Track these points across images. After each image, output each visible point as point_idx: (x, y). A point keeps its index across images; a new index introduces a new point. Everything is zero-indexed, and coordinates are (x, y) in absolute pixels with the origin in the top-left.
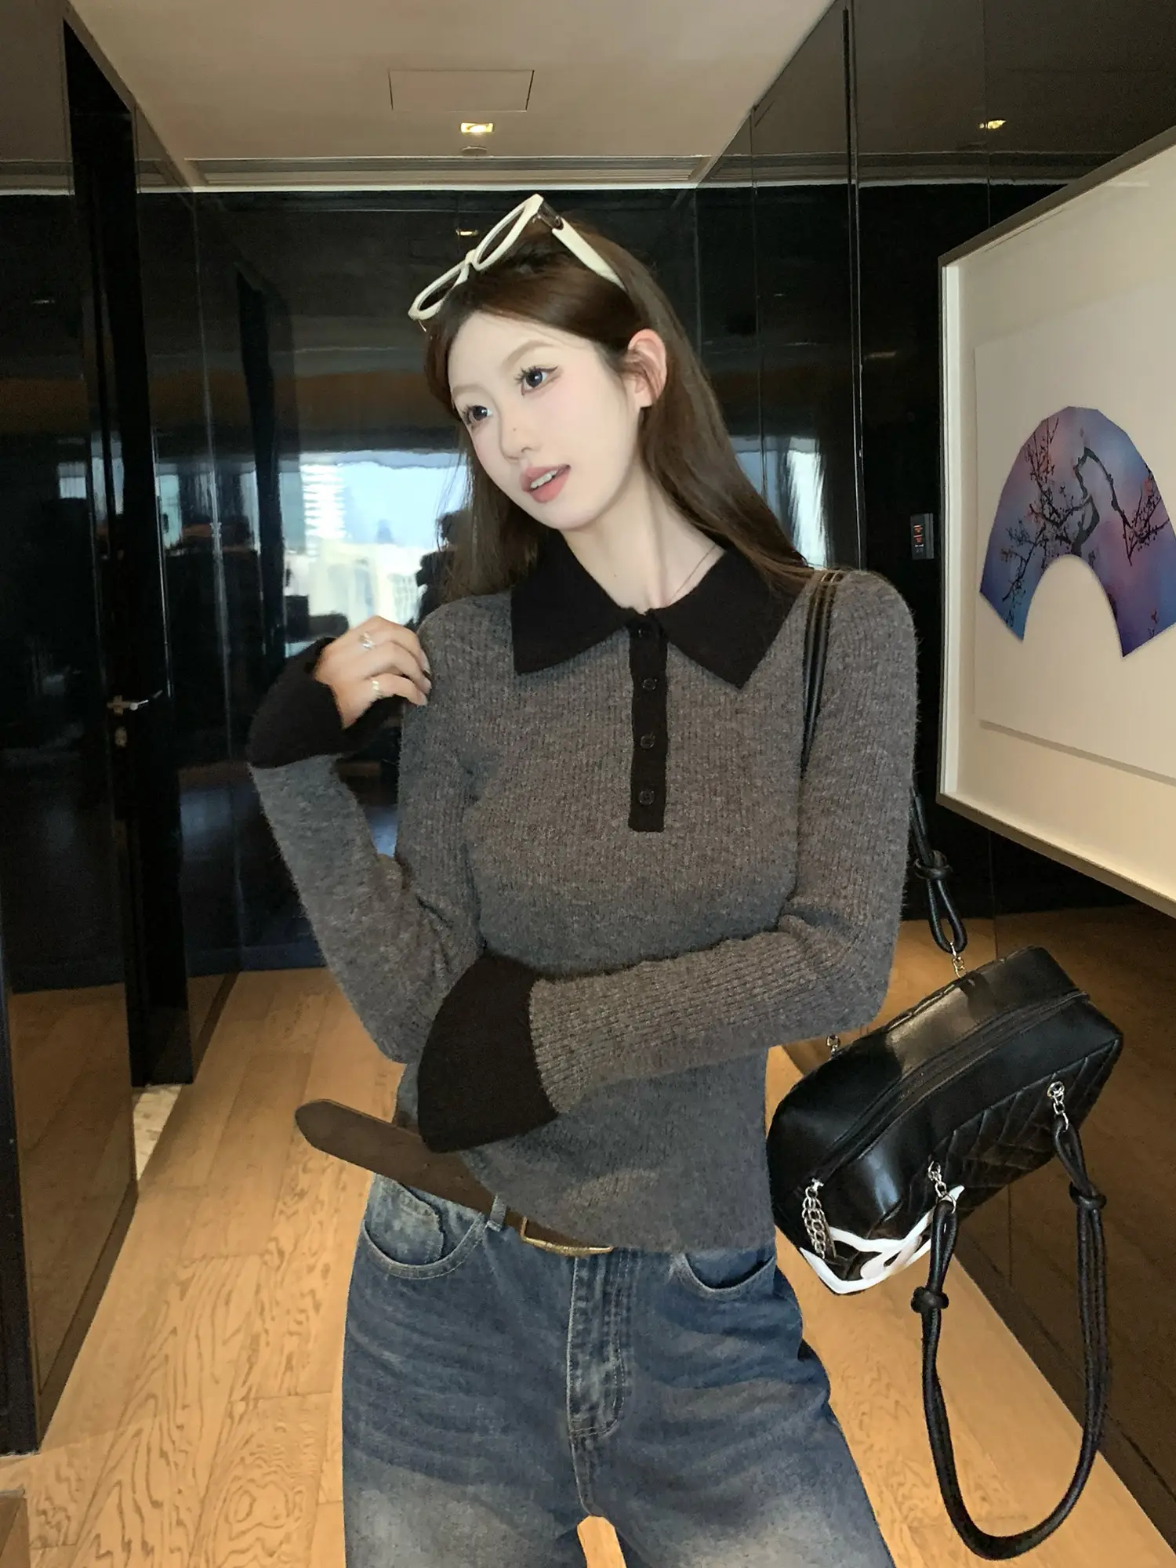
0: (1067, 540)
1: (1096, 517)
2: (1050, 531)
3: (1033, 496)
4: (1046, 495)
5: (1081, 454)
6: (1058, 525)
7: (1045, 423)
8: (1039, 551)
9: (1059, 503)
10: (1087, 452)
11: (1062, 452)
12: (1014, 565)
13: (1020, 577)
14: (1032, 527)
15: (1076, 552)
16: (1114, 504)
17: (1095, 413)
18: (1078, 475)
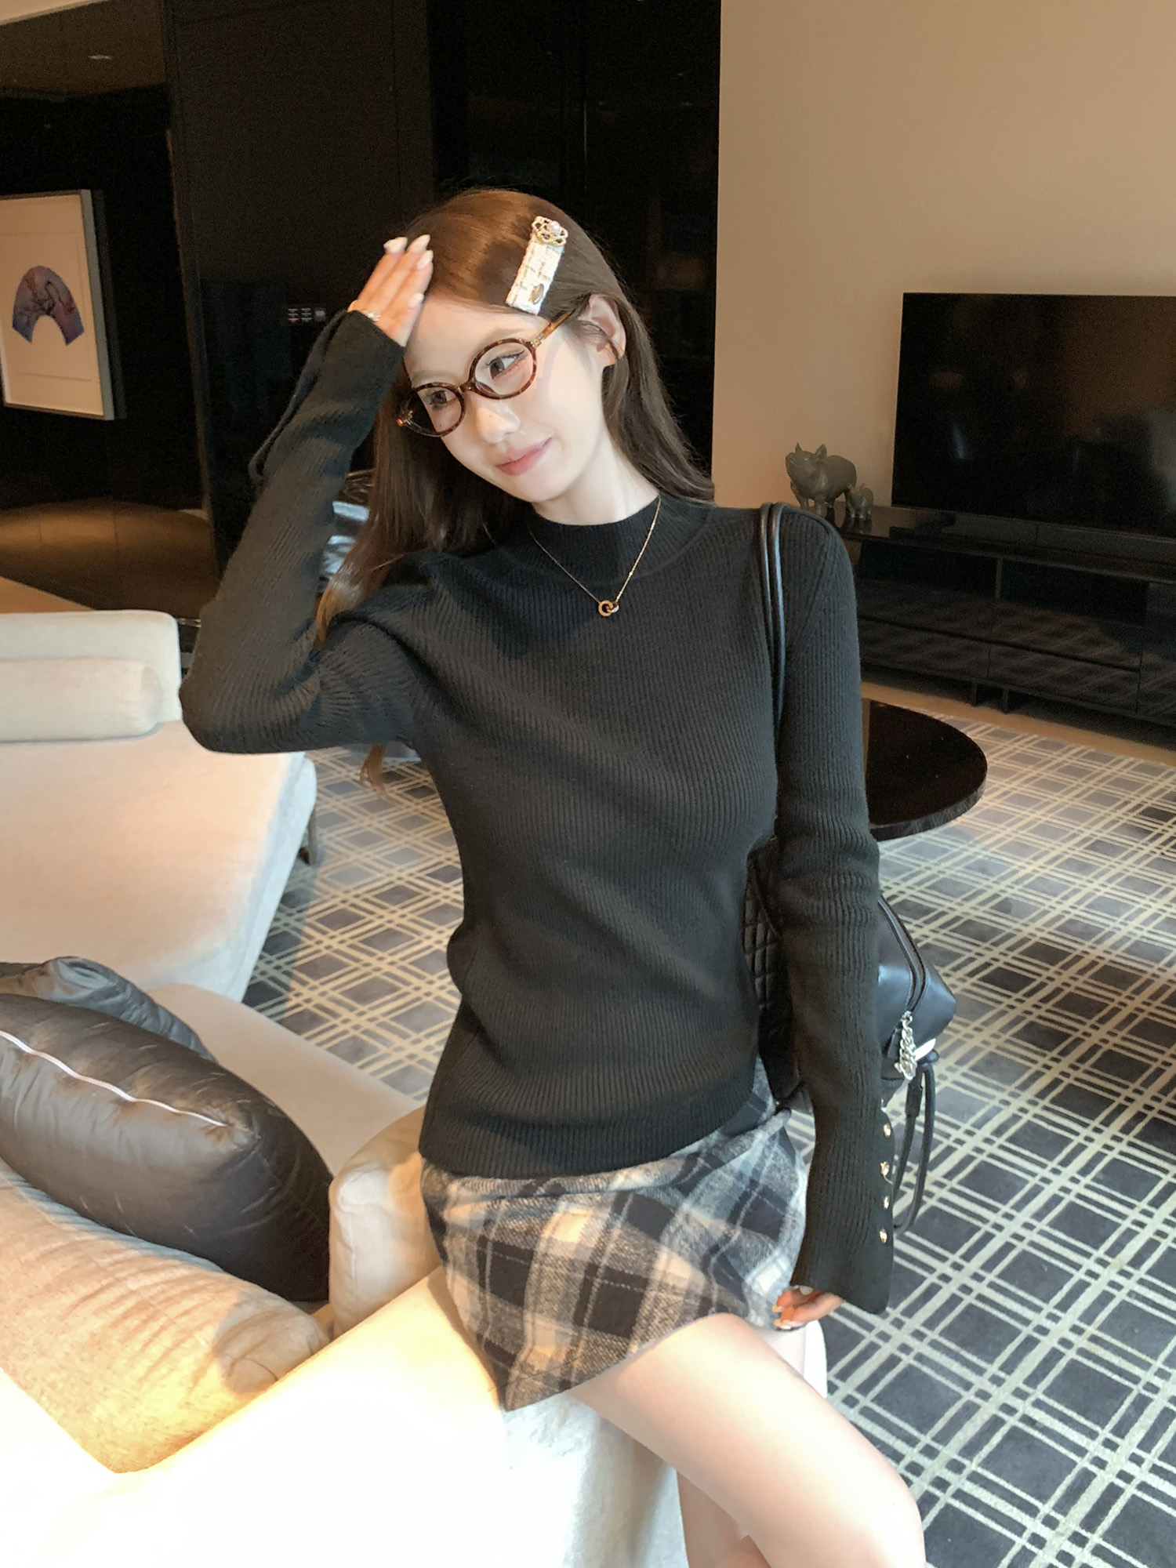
0: (43, 309)
1: (54, 305)
2: (38, 307)
3: (29, 294)
4: (35, 294)
5: (45, 281)
6: (41, 304)
7: (32, 270)
8: (35, 314)
9: (40, 297)
10: (49, 283)
11: (39, 280)
12: (25, 319)
13: (28, 323)
14: (31, 304)
15: (48, 312)
16: (60, 299)
17: (49, 270)
18: (46, 289)
